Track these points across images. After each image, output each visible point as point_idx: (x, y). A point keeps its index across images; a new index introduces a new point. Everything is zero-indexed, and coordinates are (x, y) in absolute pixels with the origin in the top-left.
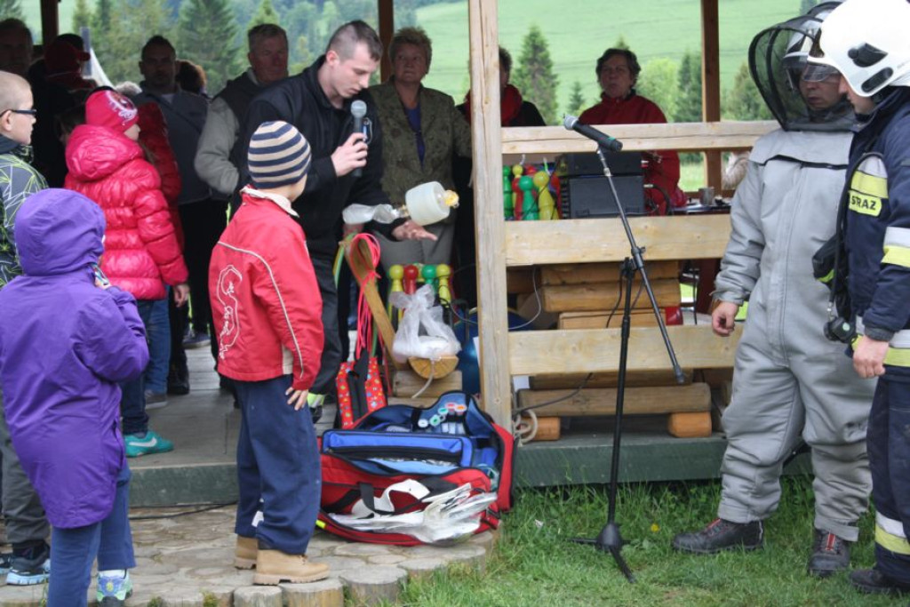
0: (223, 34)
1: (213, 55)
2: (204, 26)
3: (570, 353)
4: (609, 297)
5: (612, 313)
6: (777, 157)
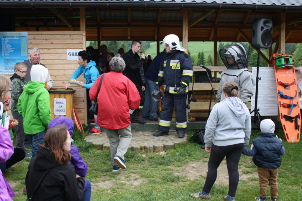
3: (198, 106)
4: (205, 96)
5: (205, 100)
6: (225, 74)
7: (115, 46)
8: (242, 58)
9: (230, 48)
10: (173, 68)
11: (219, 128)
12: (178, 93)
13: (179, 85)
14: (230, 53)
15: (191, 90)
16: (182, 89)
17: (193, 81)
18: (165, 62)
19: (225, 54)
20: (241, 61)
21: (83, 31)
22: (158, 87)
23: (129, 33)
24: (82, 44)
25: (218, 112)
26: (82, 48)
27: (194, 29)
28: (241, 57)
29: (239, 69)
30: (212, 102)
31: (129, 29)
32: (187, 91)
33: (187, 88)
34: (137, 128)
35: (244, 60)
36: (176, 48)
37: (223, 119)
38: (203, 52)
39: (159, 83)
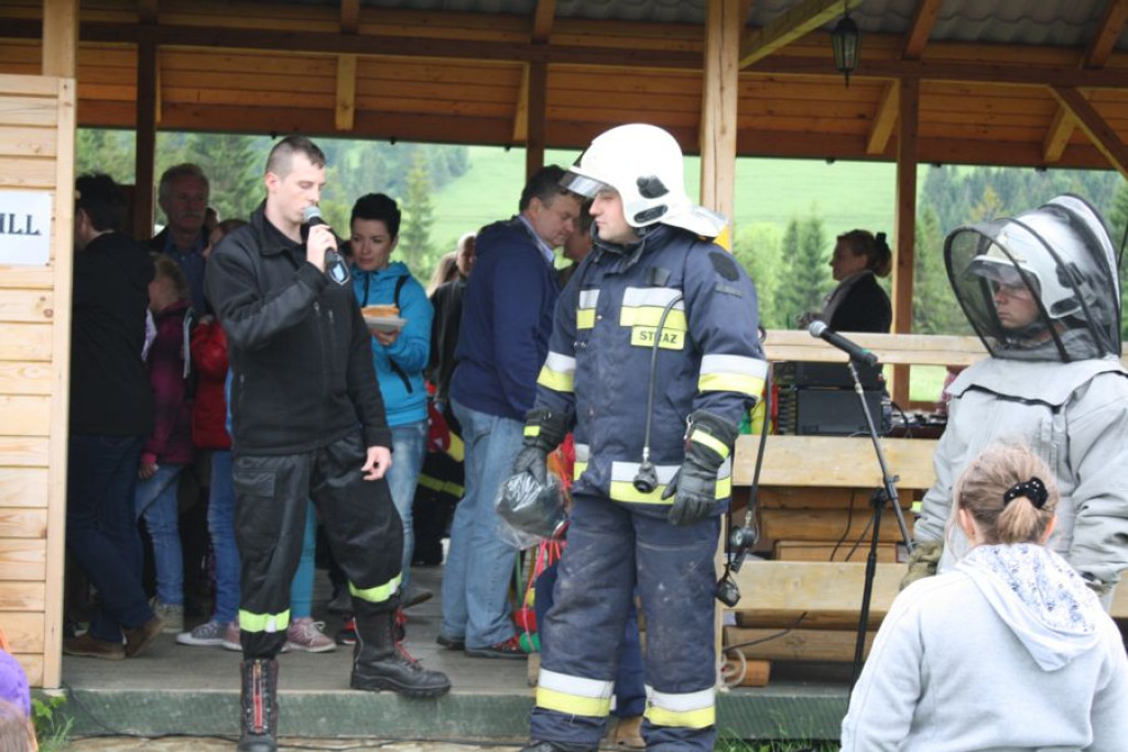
0: (239, 160)
1: (228, 185)
2: (216, 148)
3: (791, 588)
4: (836, 526)
5: (838, 545)
6: (973, 388)
7: (234, 154)
8: (1084, 288)
9: (1011, 227)
10: (636, 340)
11: (926, 739)
12: (670, 501)
13: (675, 450)
14: (1011, 258)
15: (749, 481)
16: (695, 475)
17: (758, 424)
18: (589, 299)
19: (980, 263)
20: (1080, 308)
21: (62, 75)
22: (534, 454)
23: (346, 91)
24: (51, 163)
25: (920, 635)
26: (52, 185)
27: (772, 80)
28: (1079, 283)
29: (1065, 358)
30: (878, 565)
31: (348, 63)
32: (723, 490)
33: (723, 470)
34: (387, 717)
35: (1098, 303)
36: (660, 210)
37: (951, 684)
38: (819, 215)
39: (541, 433)
